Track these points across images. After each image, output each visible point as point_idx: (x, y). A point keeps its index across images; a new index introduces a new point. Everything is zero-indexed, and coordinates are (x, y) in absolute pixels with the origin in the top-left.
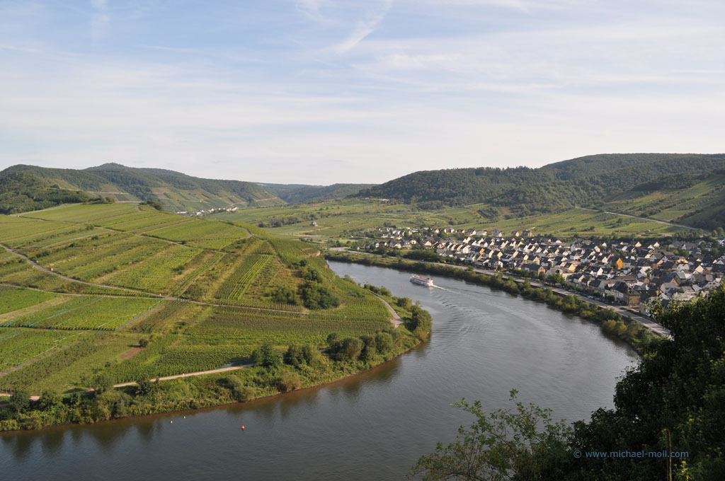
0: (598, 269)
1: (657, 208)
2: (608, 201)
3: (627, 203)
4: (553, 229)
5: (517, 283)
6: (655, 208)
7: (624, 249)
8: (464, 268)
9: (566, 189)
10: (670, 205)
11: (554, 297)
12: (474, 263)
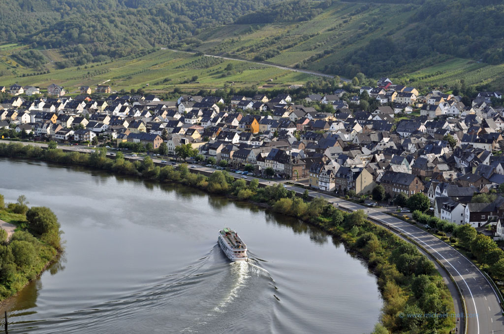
0: (233, 134)
1: (273, 48)
2: (205, 39)
3: (233, 42)
4: (139, 82)
5: (131, 160)
6: (271, 48)
7: (250, 106)
8: (40, 145)
9: (139, 21)
10: (290, 43)
11: (194, 176)
12: (50, 136)
